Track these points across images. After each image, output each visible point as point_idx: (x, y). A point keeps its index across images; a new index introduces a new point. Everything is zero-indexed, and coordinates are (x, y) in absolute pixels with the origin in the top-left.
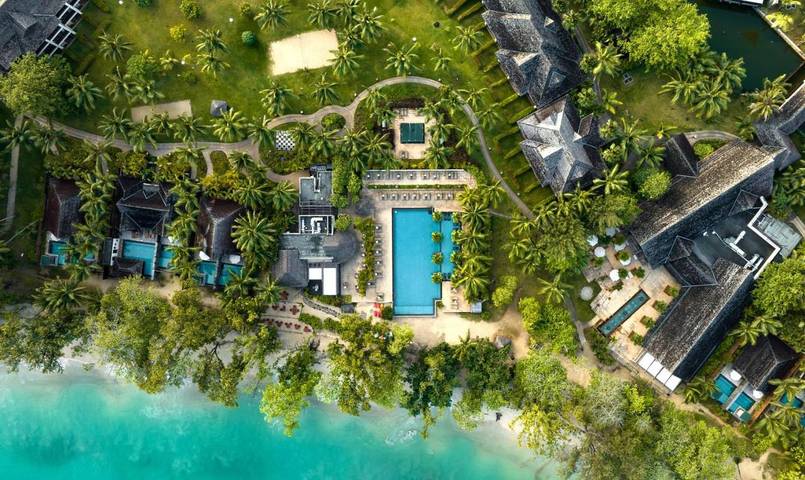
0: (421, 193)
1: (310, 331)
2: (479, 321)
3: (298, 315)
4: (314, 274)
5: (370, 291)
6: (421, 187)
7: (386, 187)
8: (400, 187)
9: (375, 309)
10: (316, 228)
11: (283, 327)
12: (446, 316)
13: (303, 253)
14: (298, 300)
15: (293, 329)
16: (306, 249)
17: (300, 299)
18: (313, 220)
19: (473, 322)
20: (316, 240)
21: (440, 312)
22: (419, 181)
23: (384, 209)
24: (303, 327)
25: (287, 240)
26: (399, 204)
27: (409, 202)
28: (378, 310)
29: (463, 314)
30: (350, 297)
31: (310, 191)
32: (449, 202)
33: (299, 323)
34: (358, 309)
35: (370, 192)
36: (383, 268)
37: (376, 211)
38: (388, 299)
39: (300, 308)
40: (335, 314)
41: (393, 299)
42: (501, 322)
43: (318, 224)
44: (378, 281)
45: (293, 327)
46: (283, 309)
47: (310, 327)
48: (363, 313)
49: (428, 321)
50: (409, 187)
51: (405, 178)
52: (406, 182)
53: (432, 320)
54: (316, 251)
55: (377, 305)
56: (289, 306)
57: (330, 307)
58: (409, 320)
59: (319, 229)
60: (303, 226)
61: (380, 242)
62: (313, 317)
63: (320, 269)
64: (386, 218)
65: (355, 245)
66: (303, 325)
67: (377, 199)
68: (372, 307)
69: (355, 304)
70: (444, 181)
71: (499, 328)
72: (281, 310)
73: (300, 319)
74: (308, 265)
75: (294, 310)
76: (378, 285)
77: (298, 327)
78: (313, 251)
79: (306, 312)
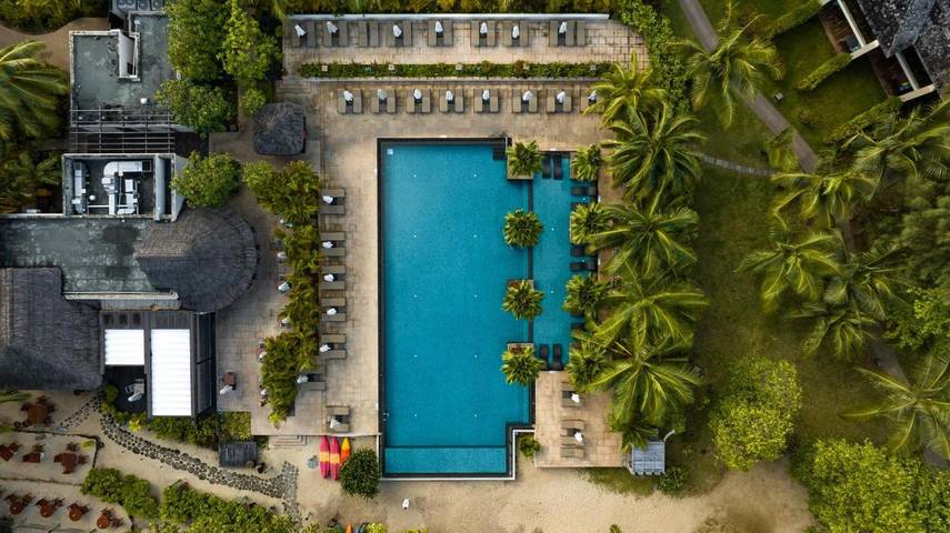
0: (470, 90)
1: (118, 523)
2: (649, 493)
3: (83, 472)
4: (122, 347)
5: (308, 401)
6: (468, 71)
7: (356, 69)
8: (401, 70)
9: (323, 457)
10: (121, 200)
11: (32, 514)
12: (545, 476)
13: (79, 278)
14: (82, 425)
15: (63, 518)
16: (89, 268)
17: (93, 423)
18: (110, 170)
19: (631, 497)
20: (121, 236)
21: (530, 466)
22: (464, 53)
23: (353, 141)
24: (96, 515)
25: (24, 236)
26: (397, 127)
27: (432, 120)
28: (334, 459)
29: (599, 474)
30: (244, 418)
31: (104, 75)
32: (561, 119)
33: (84, 500)
34: (271, 455)
35: (310, 86)
36: (348, 330)
37: (329, 149)
38: (366, 427)
39: (90, 451)
40: (199, 469)
41: (383, 426)
42: (716, 496)
43: (129, 184)
44: (334, 368)
45: (64, 512)
46: (33, 457)
47: (121, 513)
48: (288, 466)
49: (491, 490)
50: (432, 70)
51: (420, 42)
52: (422, 54)
53: (503, 490)
54: (119, 272)
55: (330, 443)
56: (55, 444)
57: (184, 448)
58: (429, 490)
59: (131, 200)
60: (81, 191)
61: (335, 244)
62: (132, 479)
63: (139, 334)
64: (358, 168)
65: (252, 254)
66: (98, 506)
67: (331, 110)
68: (314, 449)
69: (261, 441)
70: (544, 53)
71: (710, 513)
72: (27, 459)
73: (88, 489)
74: (101, 318)
75: (70, 460)
76: (332, 381)
77: (79, 512)
78: (110, 272)
79: (109, 464)
